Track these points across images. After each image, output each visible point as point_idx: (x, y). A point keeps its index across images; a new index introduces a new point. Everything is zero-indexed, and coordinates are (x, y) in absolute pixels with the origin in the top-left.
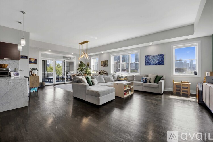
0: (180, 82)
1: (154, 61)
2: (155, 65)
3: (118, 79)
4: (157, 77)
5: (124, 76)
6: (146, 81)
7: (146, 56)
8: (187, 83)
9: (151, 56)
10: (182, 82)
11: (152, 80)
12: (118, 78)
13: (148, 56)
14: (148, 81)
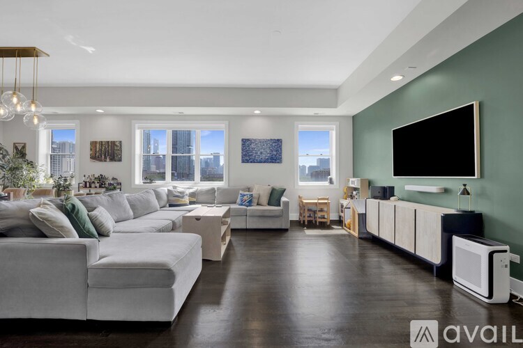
0: (316, 199)
1: (261, 153)
2: (264, 162)
3: (168, 200)
4: (273, 190)
5: (188, 192)
6: (250, 203)
7: (243, 140)
8: (326, 201)
9: (255, 140)
10: (319, 199)
11: (264, 200)
12: (171, 198)
13: (248, 140)
14: (255, 201)
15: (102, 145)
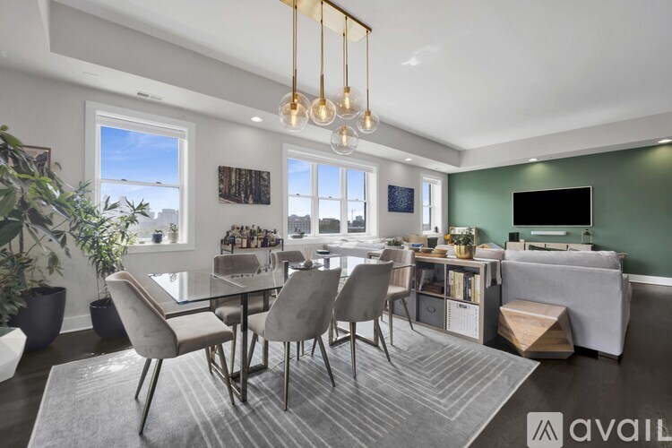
2: (403, 211)
7: (390, 187)
15: (240, 174)
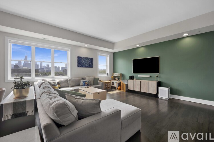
1: (86, 63)
7: (78, 57)
9: (83, 57)
10: (108, 81)
11: (92, 83)
13: (80, 57)
